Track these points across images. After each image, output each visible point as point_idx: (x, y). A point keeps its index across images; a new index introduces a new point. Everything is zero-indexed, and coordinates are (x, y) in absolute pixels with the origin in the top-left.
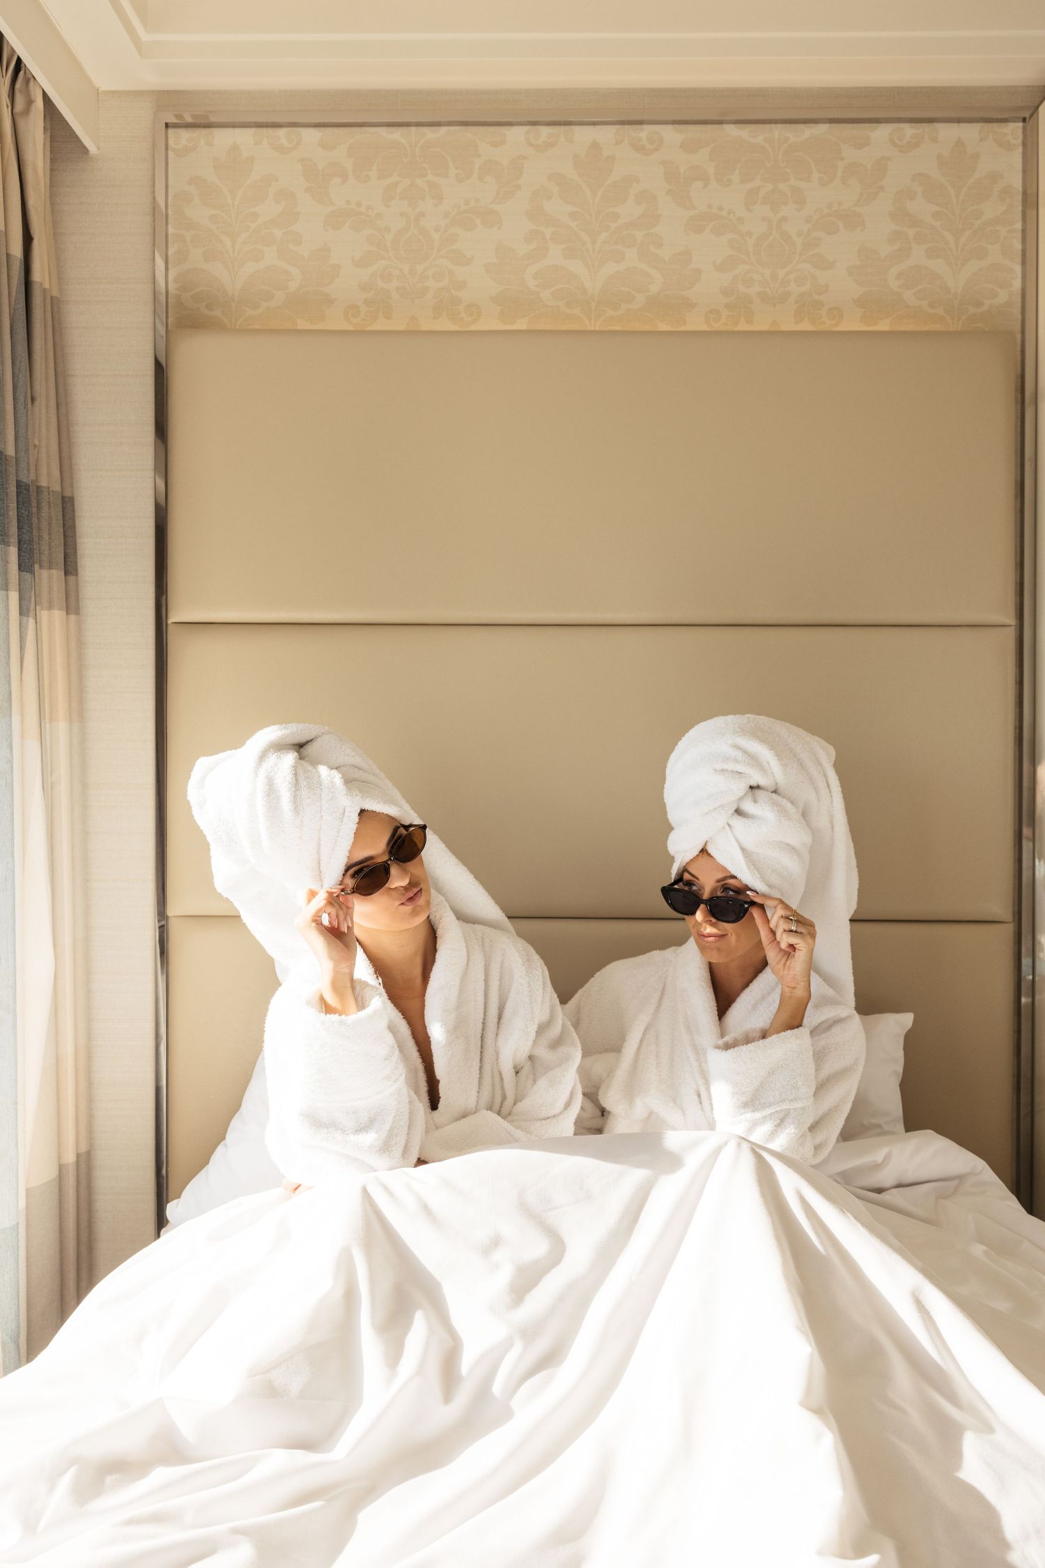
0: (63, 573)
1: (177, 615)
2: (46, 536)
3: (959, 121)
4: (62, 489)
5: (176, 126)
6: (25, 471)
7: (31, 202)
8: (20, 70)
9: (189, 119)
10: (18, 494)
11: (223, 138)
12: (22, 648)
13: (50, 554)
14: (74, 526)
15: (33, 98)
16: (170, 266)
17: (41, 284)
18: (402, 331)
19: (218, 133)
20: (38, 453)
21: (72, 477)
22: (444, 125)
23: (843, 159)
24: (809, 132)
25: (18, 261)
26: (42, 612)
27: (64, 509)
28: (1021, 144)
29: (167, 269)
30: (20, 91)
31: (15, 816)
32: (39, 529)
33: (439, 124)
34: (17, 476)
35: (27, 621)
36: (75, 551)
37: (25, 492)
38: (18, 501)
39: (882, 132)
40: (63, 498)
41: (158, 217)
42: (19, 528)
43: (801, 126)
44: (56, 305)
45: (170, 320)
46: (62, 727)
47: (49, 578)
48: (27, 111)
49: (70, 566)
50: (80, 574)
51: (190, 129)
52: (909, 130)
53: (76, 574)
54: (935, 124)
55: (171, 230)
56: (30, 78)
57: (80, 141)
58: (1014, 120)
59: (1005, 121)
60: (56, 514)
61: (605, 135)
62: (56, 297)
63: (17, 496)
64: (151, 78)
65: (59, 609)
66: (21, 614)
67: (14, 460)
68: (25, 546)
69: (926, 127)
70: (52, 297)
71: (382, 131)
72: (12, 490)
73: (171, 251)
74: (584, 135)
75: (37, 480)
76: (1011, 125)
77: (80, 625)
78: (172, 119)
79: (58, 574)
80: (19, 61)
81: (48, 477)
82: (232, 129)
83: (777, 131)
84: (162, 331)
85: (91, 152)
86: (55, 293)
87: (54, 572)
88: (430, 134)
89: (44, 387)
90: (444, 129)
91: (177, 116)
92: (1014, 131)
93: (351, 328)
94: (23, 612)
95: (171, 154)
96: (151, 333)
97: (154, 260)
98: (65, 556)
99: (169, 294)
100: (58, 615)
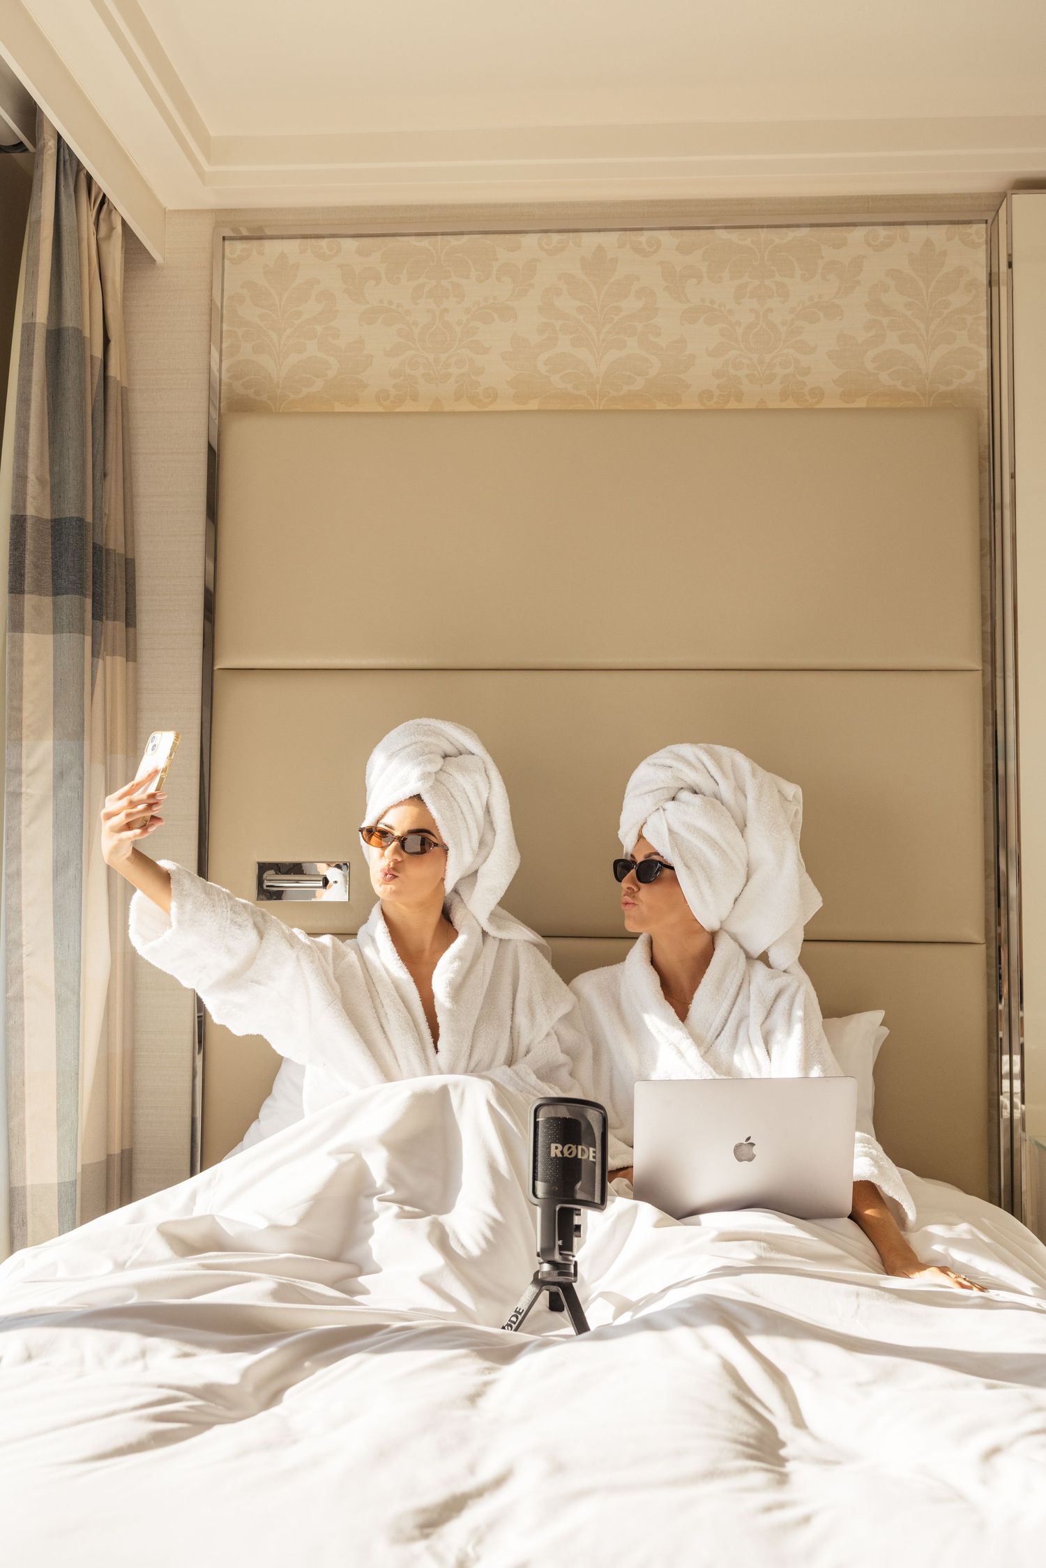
0: (124, 624)
1: (224, 661)
2: (112, 592)
3: (927, 223)
4: (126, 552)
5: (231, 238)
6: (99, 535)
7: (110, 311)
8: (104, 203)
9: (245, 233)
10: (94, 554)
11: (273, 248)
12: (93, 685)
13: (115, 608)
14: (134, 584)
15: (114, 226)
16: (223, 358)
17: (116, 378)
18: (425, 412)
19: (267, 243)
20: (107, 520)
21: (133, 542)
22: (466, 234)
23: (822, 258)
24: (791, 234)
25: (100, 361)
26: (107, 657)
27: (126, 569)
28: (985, 242)
29: (221, 361)
30: (104, 220)
31: (84, 825)
32: (107, 586)
33: (462, 233)
34: (93, 540)
35: (98, 662)
36: (135, 607)
37: (99, 553)
38: (93, 561)
39: (859, 233)
40: (126, 559)
41: (214, 314)
42: (93, 583)
43: (785, 230)
44: (124, 393)
45: (222, 405)
46: (120, 758)
47: (114, 628)
48: (109, 236)
49: (130, 620)
50: (137, 627)
51: (244, 241)
52: (882, 232)
53: (135, 626)
54: (906, 226)
55: (225, 327)
56: (112, 209)
57: (149, 254)
58: (978, 222)
59: (970, 222)
60: (120, 573)
61: (609, 240)
62: (126, 388)
63: (93, 556)
64: (209, 198)
65: (121, 656)
66: (93, 656)
67: (92, 526)
68: (98, 598)
69: (898, 229)
70: (122, 387)
71: (413, 241)
72: (90, 550)
73: (224, 345)
74: (590, 241)
75: (106, 544)
76: (975, 227)
77: (136, 670)
78: (229, 233)
79: (120, 625)
80: (104, 196)
81: (115, 542)
82: (280, 240)
83: (763, 233)
84: (215, 415)
85: (158, 262)
86: (124, 384)
87: (117, 623)
88: (454, 241)
89: (114, 466)
90: (466, 238)
91: (234, 230)
92: (978, 232)
93: (381, 409)
94: (95, 654)
95: (226, 262)
96: (206, 416)
97: (210, 353)
98: (126, 610)
99: (222, 382)
100: (120, 660)
